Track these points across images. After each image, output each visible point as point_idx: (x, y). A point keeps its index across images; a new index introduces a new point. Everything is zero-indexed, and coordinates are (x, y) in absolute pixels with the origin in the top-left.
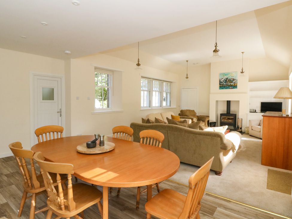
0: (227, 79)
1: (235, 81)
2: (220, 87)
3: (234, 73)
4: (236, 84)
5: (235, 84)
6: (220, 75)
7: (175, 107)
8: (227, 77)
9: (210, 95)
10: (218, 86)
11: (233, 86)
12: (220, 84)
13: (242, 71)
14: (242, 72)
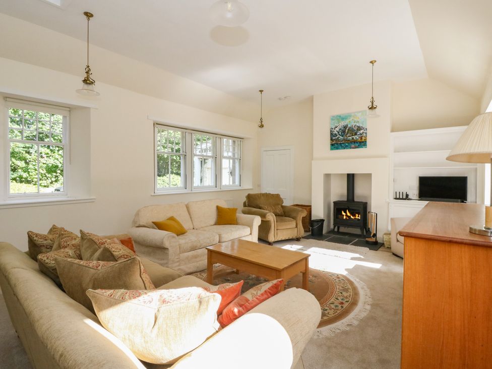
0: (345, 127)
1: (361, 131)
2: (332, 145)
3: (360, 114)
4: (363, 138)
5: (361, 139)
6: (332, 119)
7: (251, 187)
8: (345, 124)
9: (313, 162)
10: (328, 142)
11: (357, 143)
12: (332, 139)
13: (372, 104)
14: (372, 108)
